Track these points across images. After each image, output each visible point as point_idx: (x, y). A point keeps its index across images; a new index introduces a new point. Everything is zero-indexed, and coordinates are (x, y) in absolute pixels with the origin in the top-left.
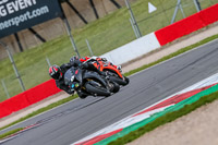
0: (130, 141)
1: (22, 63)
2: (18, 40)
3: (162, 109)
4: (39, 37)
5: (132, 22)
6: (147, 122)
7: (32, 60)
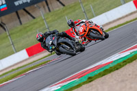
0: (117, 69)
1: (50, 19)
2: (47, 5)
6: (128, 57)
7: (56, 18)
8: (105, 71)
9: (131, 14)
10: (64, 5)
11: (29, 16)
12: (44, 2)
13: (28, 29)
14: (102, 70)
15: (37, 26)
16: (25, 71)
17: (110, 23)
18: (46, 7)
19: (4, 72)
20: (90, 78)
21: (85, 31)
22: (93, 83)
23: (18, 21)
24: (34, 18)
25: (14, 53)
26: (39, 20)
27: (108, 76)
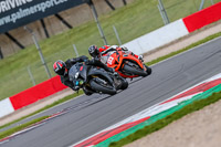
0: (157, 130)
1: (48, 49)
2: (44, 26)
3: (190, 97)
4: (65, 23)
5: (160, 8)
6: (174, 110)
7: (58, 47)
8: (137, 132)
9: (180, 40)
10: (70, 27)
11: (15, 45)
12: (39, 22)
13: (13, 65)
14: (133, 132)
15: (26, 59)
16: (8, 134)
18: (42, 30)
24: (22, 47)
26: (30, 50)
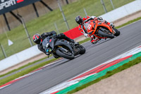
0: (137, 63)
1: (68, 11)
7: (74, 10)
8: (124, 65)
11: (46, 8)
13: (45, 21)
14: (121, 65)
15: (54, 18)
16: (42, 65)
17: (130, 16)
19: (21, 66)
20: (108, 72)
21: (93, 29)
22: (112, 77)
23: (35, 13)
24: (51, 10)
25: (30, 46)
26: (56, 12)
27: (127, 71)
